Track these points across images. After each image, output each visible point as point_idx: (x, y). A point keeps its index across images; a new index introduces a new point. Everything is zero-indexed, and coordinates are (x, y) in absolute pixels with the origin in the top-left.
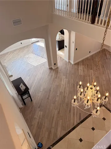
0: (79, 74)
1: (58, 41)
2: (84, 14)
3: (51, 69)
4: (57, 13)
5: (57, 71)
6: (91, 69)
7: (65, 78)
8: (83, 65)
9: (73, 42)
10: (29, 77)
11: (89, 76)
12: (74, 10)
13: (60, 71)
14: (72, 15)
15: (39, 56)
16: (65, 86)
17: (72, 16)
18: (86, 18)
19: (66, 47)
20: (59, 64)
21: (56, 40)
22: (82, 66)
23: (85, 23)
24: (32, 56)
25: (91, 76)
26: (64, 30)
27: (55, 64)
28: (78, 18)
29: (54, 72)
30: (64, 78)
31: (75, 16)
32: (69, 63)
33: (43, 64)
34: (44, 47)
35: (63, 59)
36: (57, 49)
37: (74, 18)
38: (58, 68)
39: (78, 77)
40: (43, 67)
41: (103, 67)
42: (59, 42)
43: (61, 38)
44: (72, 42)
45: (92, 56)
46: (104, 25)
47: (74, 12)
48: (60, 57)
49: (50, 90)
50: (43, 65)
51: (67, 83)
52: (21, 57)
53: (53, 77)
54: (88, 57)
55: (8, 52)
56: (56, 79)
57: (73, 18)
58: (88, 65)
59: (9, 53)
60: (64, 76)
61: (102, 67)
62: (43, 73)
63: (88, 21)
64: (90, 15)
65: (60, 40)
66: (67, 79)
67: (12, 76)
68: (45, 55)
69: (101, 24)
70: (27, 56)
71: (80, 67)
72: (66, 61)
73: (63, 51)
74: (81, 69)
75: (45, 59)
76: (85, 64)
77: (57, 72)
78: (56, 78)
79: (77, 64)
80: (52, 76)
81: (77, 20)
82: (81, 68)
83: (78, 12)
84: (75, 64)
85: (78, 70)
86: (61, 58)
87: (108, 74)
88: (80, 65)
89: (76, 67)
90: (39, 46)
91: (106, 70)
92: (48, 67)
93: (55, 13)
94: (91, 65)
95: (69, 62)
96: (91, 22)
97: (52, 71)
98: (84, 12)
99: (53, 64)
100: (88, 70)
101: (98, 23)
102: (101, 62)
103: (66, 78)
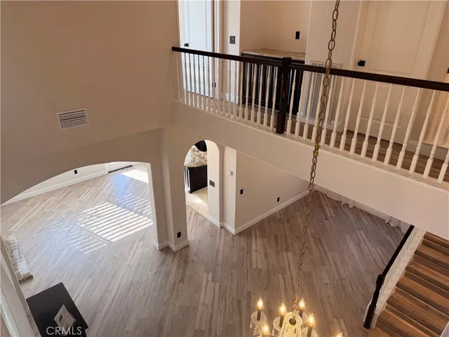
0: (254, 267)
1: (189, 168)
2: (256, 108)
3: (165, 250)
4: (188, 101)
5: (187, 256)
6: (287, 250)
7: (210, 279)
8: (263, 235)
9: (232, 174)
10: (90, 281)
11: (284, 272)
12: (233, 97)
13: (195, 258)
14: (227, 108)
15: (131, 210)
16: (210, 308)
17: (227, 112)
18: (262, 117)
19: (212, 184)
20: (193, 233)
21: (185, 164)
22: (260, 241)
23: (260, 131)
24: (107, 208)
25: (288, 272)
26: (208, 142)
27: (179, 235)
28: (243, 117)
29: (176, 262)
30: (207, 282)
31: (235, 113)
32: (223, 230)
33: (142, 236)
34: (148, 182)
35: (205, 220)
36: (187, 189)
37: (232, 116)
38: (188, 246)
39: (249, 275)
40: (140, 245)
41: (318, 241)
42: (191, 169)
43: (197, 161)
44: (227, 173)
45: (286, 210)
46: (309, 137)
47: (232, 100)
48: (194, 213)
49: (161, 327)
50: (141, 239)
51: (216, 299)
52: (69, 213)
53: (172, 279)
54: (275, 214)
55: (29, 199)
56: (181, 284)
57: (229, 116)
58: (276, 236)
59: (31, 201)
60: (208, 273)
61: (316, 244)
62: (139, 264)
63: (269, 125)
64: (273, 110)
65: (195, 166)
66: (218, 284)
67: (30, 278)
68: (150, 208)
69: (301, 134)
70: (90, 210)
71: (254, 244)
72: (213, 225)
73: (205, 196)
74: (258, 249)
75: (149, 217)
76: (268, 233)
77: (186, 262)
78: (182, 281)
79: (246, 234)
80: (168, 274)
81: (240, 121)
82: (257, 245)
83: (241, 102)
84: (240, 234)
85: (249, 252)
86: (197, 214)
87: (335, 263)
88: (254, 238)
89: (243, 241)
90: (132, 179)
91: (327, 251)
92: (157, 245)
93: (184, 101)
94: (286, 237)
95: (221, 228)
96: (275, 130)
97: (169, 259)
98: (256, 102)
99: (172, 235)
100: (277, 252)
101: (293, 132)
102: (312, 230)
103: (213, 280)
